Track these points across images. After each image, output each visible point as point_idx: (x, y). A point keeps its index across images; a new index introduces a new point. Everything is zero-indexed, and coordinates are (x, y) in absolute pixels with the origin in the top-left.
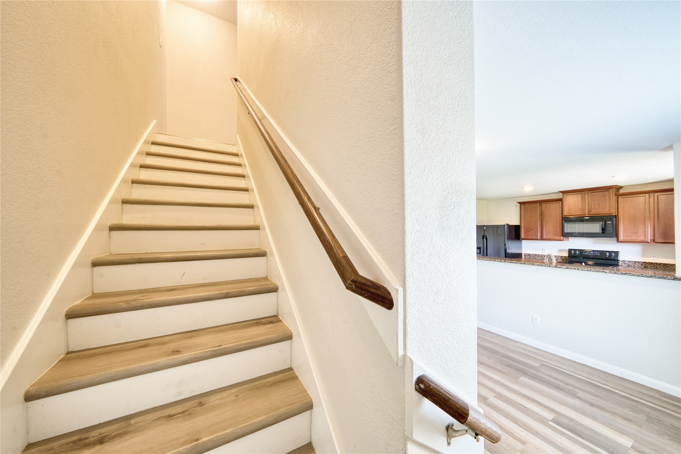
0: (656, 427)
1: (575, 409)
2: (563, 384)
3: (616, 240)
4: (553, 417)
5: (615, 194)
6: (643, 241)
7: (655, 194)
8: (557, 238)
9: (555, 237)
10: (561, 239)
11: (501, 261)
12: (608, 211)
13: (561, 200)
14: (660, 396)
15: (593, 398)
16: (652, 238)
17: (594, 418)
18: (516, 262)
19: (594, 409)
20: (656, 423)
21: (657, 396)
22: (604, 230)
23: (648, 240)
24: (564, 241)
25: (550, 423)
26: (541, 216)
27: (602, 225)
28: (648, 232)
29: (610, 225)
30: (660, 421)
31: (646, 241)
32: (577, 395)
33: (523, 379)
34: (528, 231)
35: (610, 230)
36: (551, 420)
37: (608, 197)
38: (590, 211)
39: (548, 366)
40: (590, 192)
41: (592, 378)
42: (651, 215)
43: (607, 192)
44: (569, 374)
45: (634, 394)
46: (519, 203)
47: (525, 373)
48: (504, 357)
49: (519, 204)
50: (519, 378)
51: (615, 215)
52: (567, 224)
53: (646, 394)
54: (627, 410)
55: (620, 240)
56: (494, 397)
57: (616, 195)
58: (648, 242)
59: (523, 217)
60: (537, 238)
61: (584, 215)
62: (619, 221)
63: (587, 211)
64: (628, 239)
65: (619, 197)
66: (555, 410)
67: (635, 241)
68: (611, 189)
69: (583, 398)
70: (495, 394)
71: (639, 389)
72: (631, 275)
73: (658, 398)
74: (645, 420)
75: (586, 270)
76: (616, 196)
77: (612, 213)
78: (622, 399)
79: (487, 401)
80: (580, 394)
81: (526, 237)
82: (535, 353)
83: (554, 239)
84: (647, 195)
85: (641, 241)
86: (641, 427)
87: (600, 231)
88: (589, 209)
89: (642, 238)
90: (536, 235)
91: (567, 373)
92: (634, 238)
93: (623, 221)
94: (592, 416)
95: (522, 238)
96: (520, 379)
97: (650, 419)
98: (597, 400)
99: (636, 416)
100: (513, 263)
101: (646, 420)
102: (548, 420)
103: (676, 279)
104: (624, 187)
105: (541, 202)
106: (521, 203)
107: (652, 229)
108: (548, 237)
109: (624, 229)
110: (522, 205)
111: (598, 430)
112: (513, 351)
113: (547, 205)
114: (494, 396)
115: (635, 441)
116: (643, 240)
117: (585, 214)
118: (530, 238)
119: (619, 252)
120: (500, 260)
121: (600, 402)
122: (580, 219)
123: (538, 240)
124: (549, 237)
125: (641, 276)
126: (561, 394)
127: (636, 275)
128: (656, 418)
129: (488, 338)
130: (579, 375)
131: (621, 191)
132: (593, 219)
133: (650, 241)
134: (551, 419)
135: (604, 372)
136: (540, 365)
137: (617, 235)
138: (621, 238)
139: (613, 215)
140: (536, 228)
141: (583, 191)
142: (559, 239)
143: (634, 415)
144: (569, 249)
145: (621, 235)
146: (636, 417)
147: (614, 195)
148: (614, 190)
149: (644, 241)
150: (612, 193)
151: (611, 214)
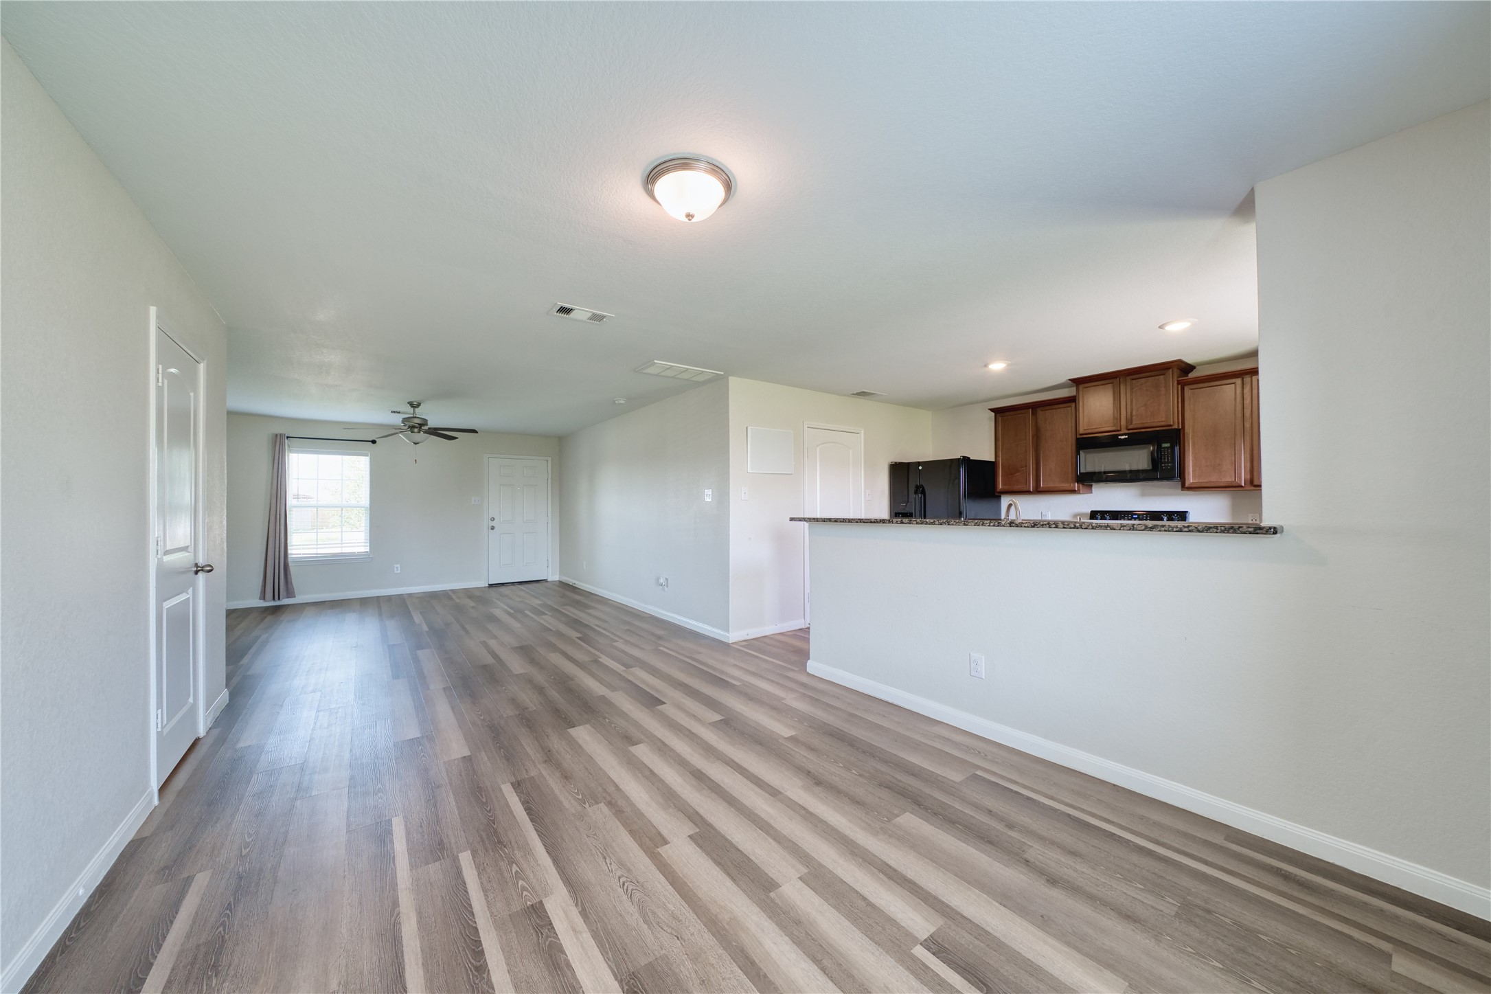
0: (1196, 934)
1: (1005, 898)
2: (1000, 827)
3: (1180, 486)
4: (933, 929)
5: (1178, 381)
6: (1231, 485)
7: (1253, 377)
8: (1066, 486)
9: (1063, 485)
10: (1073, 489)
11: (902, 523)
12: (1163, 419)
13: (1072, 400)
14: (1225, 839)
15: (1063, 860)
16: (1248, 477)
17: (1044, 922)
18: (932, 521)
19: (1055, 894)
20: (1197, 920)
21: (1219, 839)
22: (1156, 462)
23: (1241, 481)
24: (1079, 493)
25: (920, 952)
26: (1035, 438)
27: (1152, 453)
28: (1241, 463)
29: (1168, 452)
30: (1209, 912)
31: (1236, 485)
32: (1026, 856)
33: (910, 821)
34: (1011, 472)
35: (1168, 463)
36: (925, 940)
37: (1163, 389)
38: (1129, 421)
39: (984, 779)
40: (1128, 378)
41: (1079, 806)
42: (1245, 424)
43: (1162, 376)
44: (1029, 799)
45: (1165, 841)
46: (992, 410)
47: (918, 803)
48: (886, 762)
49: (993, 414)
50: (897, 816)
51: (1176, 427)
52: (1084, 452)
53: (1193, 838)
54: (1136, 888)
55: (1187, 485)
56: (800, 878)
57: (1178, 384)
58: (1242, 486)
59: (1000, 443)
60: (1025, 489)
61: (1118, 431)
62: (1186, 444)
63: (1123, 423)
64: (1203, 480)
65: (1186, 388)
66: (948, 906)
67: (1217, 485)
68: (1169, 368)
69: (1038, 863)
70: (805, 870)
71: (1181, 825)
72: (1165, 531)
73: (1221, 847)
74: (1173, 913)
75: (1073, 526)
76: (1180, 386)
77: (1172, 423)
78: (1135, 858)
79: (772, 895)
80: (1036, 851)
81: (1007, 488)
82: (968, 749)
83: (1062, 489)
84: (1239, 381)
85: (1227, 485)
86: (1157, 937)
87: (1148, 465)
88: (1128, 417)
89: (1228, 478)
90: (1027, 482)
91: (1023, 795)
92: (1214, 478)
93: (1193, 442)
94: (1042, 916)
95: (998, 490)
96: (899, 820)
97: (1188, 911)
98: (1072, 864)
99: (1154, 905)
100: (927, 523)
101: (1177, 915)
102: (915, 941)
103: (1258, 531)
104: (1197, 367)
105: (1035, 407)
106: (997, 411)
107: (1248, 456)
108: (1049, 486)
109: (1195, 458)
110: (998, 415)
111: (1041, 962)
112: (916, 746)
113: (1048, 413)
114: (799, 876)
115: (1130, 985)
116: (1232, 482)
117: (1119, 429)
118: (1016, 488)
119: (1187, 512)
120: (900, 520)
121: (1075, 870)
122: (1110, 442)
123: (1028, 492)
124: (1051, 485)
125: (1186, 529)
126: (984, 856)
127: (1175, 530)
128: (1202, 904)
129: (871, 718)
130: (1052, 798)
131: (1192, 375)
132: (1137, 439)
133: (1245, 484)
134: (923, 936)
135: (1114, 785)
136: (967, 778)
137: (1182, 476)
138: (1190, 479)
139: (1173, 427)
140: (1026, 466)
141: (1116, 378)
142: (1070, 489)
143: (1150, 900)
144: (1092, 511)
145: (1189, 474)
146: (1153, 907)
147: (1176, 382)
148: (1176, 372)
149: (1234, 484)
150: (1171, 379)
151: (1171, 426)
